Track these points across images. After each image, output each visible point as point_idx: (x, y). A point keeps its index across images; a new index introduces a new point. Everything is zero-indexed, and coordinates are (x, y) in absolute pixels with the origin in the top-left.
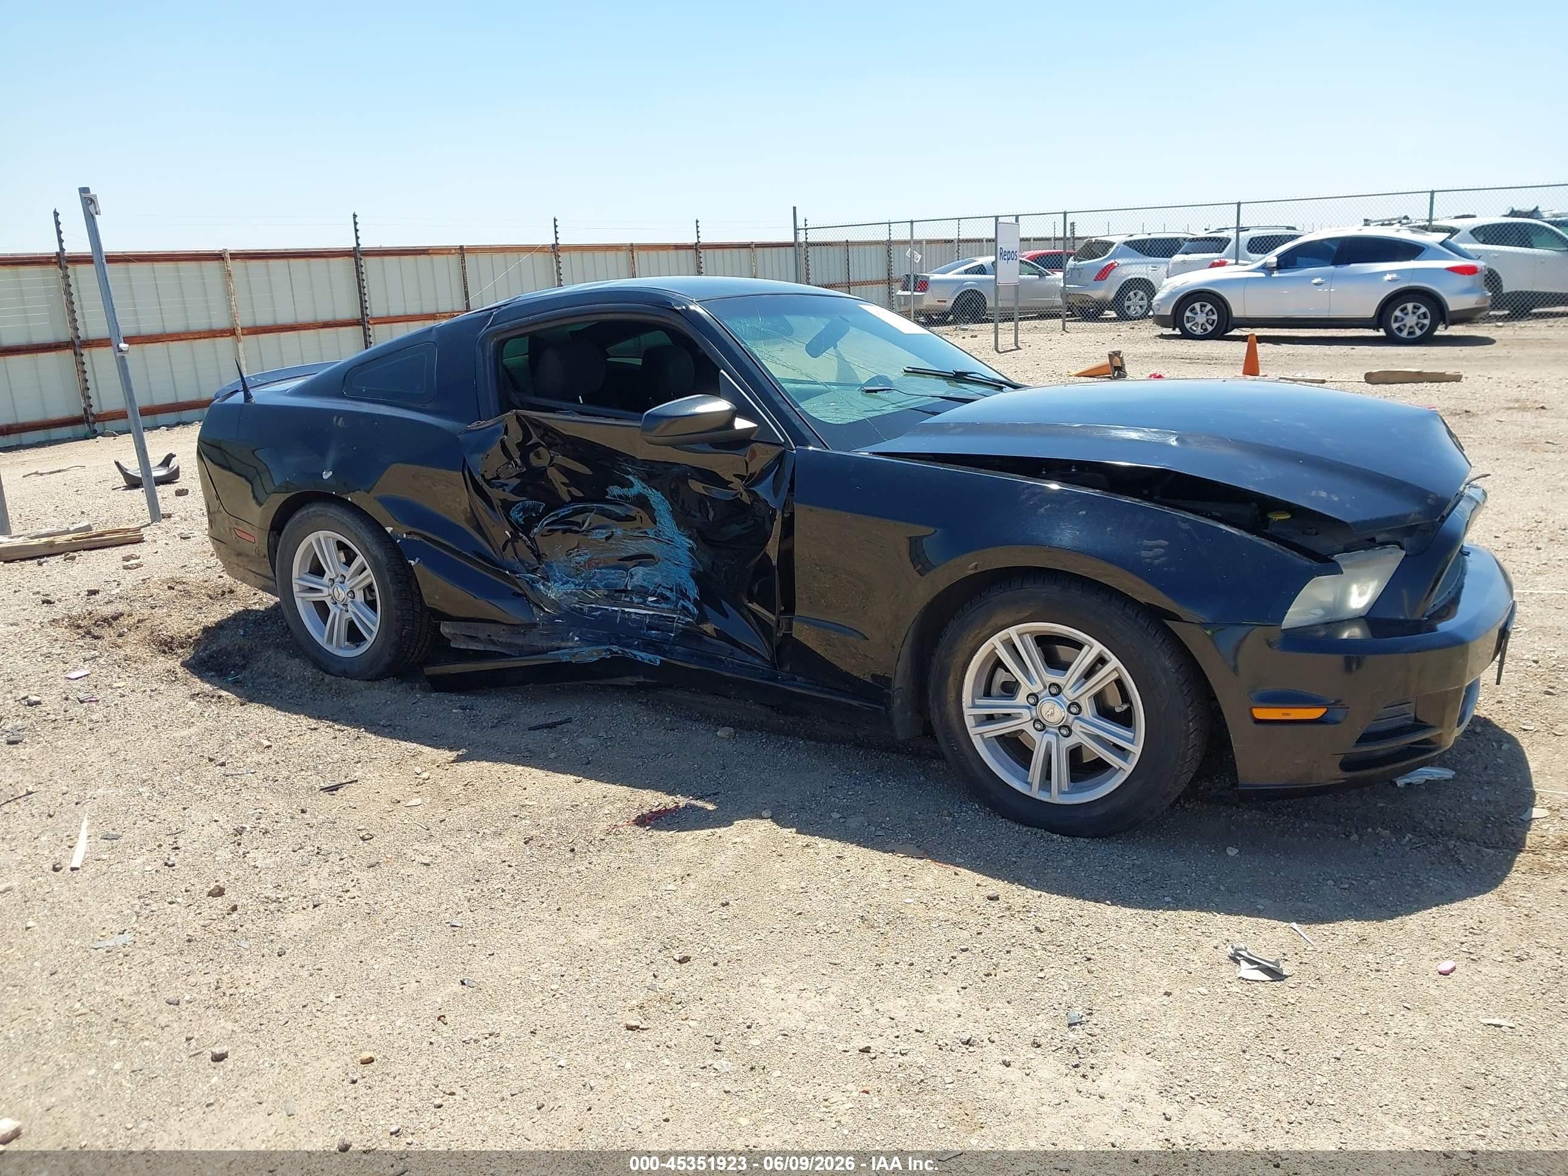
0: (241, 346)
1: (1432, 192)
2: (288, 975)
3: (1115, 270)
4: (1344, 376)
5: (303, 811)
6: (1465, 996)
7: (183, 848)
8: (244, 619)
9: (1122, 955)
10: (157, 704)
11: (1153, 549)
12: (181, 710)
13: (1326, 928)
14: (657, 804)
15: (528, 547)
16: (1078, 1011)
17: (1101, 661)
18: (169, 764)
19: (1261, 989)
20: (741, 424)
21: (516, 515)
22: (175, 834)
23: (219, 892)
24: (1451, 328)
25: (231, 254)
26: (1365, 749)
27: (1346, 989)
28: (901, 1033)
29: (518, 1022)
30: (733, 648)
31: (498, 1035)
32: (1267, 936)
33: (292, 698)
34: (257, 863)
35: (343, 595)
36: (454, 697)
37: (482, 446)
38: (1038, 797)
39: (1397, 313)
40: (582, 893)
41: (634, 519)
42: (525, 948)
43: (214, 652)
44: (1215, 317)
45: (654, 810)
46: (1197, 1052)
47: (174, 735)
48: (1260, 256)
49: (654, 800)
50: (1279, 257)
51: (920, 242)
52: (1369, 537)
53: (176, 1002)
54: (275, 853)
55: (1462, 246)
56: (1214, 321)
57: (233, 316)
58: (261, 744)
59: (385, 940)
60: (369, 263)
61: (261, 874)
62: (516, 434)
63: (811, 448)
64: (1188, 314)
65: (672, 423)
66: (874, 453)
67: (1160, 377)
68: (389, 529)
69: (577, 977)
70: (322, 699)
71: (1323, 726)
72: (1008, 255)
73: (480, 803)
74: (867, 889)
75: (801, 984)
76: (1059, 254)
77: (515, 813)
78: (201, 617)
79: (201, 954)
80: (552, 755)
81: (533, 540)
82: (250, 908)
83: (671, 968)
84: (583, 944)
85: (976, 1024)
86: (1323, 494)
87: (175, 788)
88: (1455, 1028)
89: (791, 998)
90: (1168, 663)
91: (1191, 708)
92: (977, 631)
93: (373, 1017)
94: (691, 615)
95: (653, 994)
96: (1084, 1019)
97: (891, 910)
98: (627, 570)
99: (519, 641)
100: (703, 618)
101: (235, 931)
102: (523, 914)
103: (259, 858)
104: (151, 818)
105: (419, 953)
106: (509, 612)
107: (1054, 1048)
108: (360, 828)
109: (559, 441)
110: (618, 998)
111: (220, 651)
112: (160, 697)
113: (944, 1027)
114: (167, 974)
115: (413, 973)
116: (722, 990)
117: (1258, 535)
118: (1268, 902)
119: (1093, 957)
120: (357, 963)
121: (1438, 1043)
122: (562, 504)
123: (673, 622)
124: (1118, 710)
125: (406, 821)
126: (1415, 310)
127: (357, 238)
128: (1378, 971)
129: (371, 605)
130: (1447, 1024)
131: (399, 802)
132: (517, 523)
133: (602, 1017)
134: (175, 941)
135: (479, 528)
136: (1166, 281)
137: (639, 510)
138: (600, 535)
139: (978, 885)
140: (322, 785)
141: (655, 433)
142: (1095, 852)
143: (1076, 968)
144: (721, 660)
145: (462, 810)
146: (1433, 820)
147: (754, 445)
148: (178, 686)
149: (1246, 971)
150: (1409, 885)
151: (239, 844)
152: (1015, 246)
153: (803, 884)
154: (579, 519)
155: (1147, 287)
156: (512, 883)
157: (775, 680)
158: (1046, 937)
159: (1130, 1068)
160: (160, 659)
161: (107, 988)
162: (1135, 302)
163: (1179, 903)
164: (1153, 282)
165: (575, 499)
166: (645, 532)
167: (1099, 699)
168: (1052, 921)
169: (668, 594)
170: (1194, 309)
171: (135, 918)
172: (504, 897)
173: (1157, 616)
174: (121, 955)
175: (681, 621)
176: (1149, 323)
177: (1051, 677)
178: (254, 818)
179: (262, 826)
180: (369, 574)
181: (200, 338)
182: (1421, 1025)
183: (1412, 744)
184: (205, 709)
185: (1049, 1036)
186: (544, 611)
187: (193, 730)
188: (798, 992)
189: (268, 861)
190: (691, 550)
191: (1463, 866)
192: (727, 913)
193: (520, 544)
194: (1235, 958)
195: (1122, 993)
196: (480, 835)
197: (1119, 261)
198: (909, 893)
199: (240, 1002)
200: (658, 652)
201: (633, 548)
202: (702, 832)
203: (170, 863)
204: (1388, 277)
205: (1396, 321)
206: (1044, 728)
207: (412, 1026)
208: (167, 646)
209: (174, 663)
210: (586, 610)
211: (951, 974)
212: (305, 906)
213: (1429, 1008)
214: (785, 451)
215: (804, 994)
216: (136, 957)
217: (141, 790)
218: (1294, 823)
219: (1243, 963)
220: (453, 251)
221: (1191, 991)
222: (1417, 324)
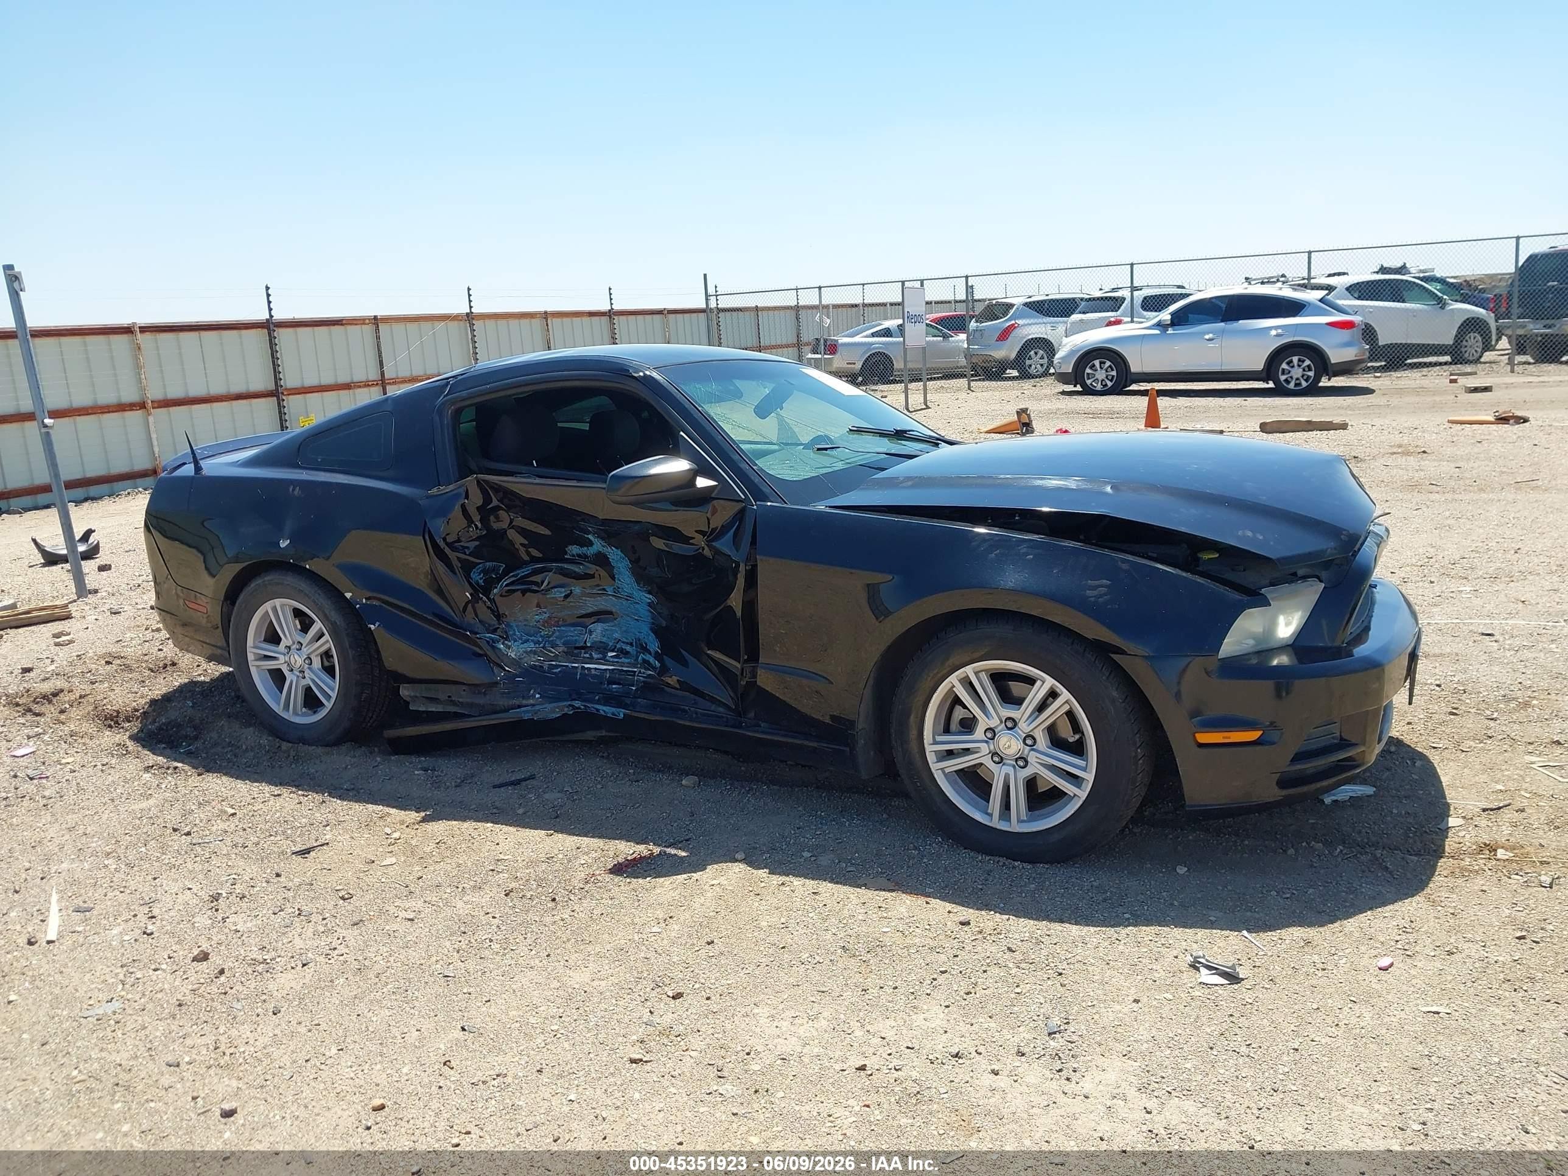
0: (151, 419)
1: (1310, 253)
2: (286, 1032)
3: (1016, 330)
4: (1239, 426)
5: (278, 875)
6: (1405, 988)
7: (160, 917)
8: (190, 690)
9: (1090, 969)
10: (110, 778)
11: (1097, 589)
12: (136, 783)
13: (1275, 935)
14: (632, 852)
15: (488, 607)
16: (1056, 1021)
17: (1053, 694)
18: (131, 836)
19: (1220, 992)
20: (702, 482)
21: (477, 577)
22: (150, 903)
23: (204, 957)
24: (1333, 379)
25: (140, 327)
26: (1299, 767)
27: (1297, 987)
28: (893, 1051)
29: (523, 1063)
30: (697, 698)
31: (505, 1076)
32: (1221, 945)
33: (249, 767)
34: (238, 927)
35: (300, 661)
36: (413, 759)
37: (443, 511)
38: (998, 827)
39: (1284, 366)
40: (568, 940)
41: (592, 576)
42: (519, 993)
43: (164, 724)
44: (1114, 373)
45: (629, 858)
46: (1169, 1052)
47: (133, 807)
48: (1154, 314)
49: (627, 849)
50: (1173, 314)
51: (827, 307)
52: (1292, 571)
53: (175, 1064)
54: (256, 916)
55: (1340, 302)
56: (1113, 376)
57: (143, 389)
58: (226, 812)
59: (380, 994)
60: (282, 334)
61: (243, 938)
62: (477, 499)
63: (769, 504)
64: (1088, 371)
65: (638, 483)
66: (830, 507)
67: (1066, 431)
68: (348, 595)
69: (575, 1018)
70: (280, 767)
71: (1258, 748)
72: (916, 319)
73: (455, 860)
74: (845, 922)
75: (793, 1011)
76: (962, 317)
77: (491, 868)
78: (145, 690)
79: (193, 1017)
80: (520, 811)
81: (493, 601)
82: (237, 970)
83: (666, 1004)
84: (577, 986)
85: (963, 1039)
86: (1249, 534)
87: (142, 860)
88: (1398, 1017)
89: (785, 1025)
90: (1115, 694)
91: (1138, 735)
92: (935, 672)
93: (379, 1066)
94: (654, 668)
95: (652, 1029)
96: (1062, 1028)
97: (870, 939)
98: (586, 627)
99: (480, 700)
100: (664, 670)
101: (225, 993)
102: (513, 962)
103: (241, 922)
104: (122, 890)
105: (416, 1004)
106: (470, 672)
107: (1037, 1056)
108: (337, 888)
109: (517, 502)
110: (618, 1035)
111: (169, 723)
112: (112, 771)
113: (933, 1042)
114: (163, 1038)
115: (412, 1022)
116: (717, 1021)
117: (1192, 573)
118: (1220, 914)
119: (1064, 972)
120: (354, 1018)
121: (1385, 1031)
122: (523, 564)
123: (634, 675)
124: (1071, 740)
125: (383, 880)
126: (1300, 363)
127: (270, 310)
128: (1324, 970)
129: (330, 670)
130: (1391, 1014)
131: (373, 862)
132: (478, 584)
133: (606, 1053)
134: (165, 1006)
135: (440, 592)
136: (1065, 340)
137: (598, 568)
138: (559, 594)
139: (949, 912)
140: (293, 849)
141: (620, 493)
142: (1054, 876)
143: (1049, 982)
144: (684, 711)
145: (437, 867)
146: (1360, 832)
147: (715, 502)
148: (129, 759)
149: (1206, 976)
150: (1344, 892)
151: (217, 910)
152: (920, 309)
153: (783, 920)
154: (537, 578)
155: (1047, 346)
156: (499, 933)
157: (740, 727)
158: (1018, 956)
159: (1110, 1069)
160: (108, 733)
161: (103, 1054)
162: (1036, 362)
163: (1138, 920)
164: (1053, 341)
165: (534, 560)
166: (604, 589)
167: (1052, 731)
168: (1022, 941)
169: (628, 648)
170: (1094, 365)
171: (120, 986)
172: (492, 947)
173: (1103, 650)
174: (112, 1022)
175: (642, 674)
176: (1050, 380)
177: (1007, 712)
178: (228, 884)
179: (238, 891)
180: (327, 640)
181: (109, 412)
182: (1368, 1015)
183: (1338, 761)
184: (161, 781)
185: (1032, 1046)
186: (505, 670)
187: (152, 802)
188: (791, 1020)
189: (249, 925)
190: (649, 605)
191: (1391, 873)
192: (713, 950)
193: (480, 606)
194: (1194, 966)
195: (1094, 1003)
196: (460, 890)
197: (1020, 322)
198: (885, 922)
199: (241, 1060)
200: (620, 705)
201: (592, 605)
202: (679, 877)
203: (148, 932)
204: (1273, 332)
205: (1283, 373)
206: (1001, 761)
207: (418, 1073)
208: (112, 720)
209: (122, 737)
210: (546, 667)
211: (934, 994)
212: (293, 965)
213: (1373, 1001)
214: (745, 507)
215: (796, 1021)
216: (128, 1023)
217: (106, 862)
218: (1235, 841)
219: (1202, 969)
220: (367, 321)
221: (1157, 997)
222: (1303, 376)
